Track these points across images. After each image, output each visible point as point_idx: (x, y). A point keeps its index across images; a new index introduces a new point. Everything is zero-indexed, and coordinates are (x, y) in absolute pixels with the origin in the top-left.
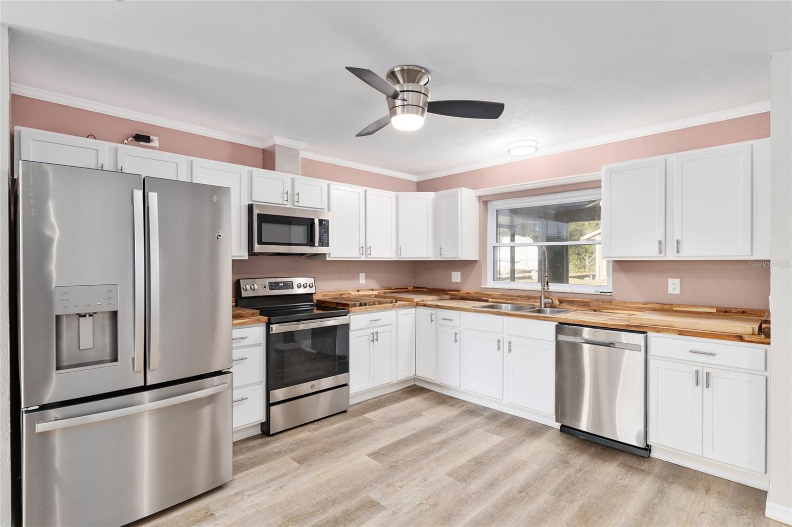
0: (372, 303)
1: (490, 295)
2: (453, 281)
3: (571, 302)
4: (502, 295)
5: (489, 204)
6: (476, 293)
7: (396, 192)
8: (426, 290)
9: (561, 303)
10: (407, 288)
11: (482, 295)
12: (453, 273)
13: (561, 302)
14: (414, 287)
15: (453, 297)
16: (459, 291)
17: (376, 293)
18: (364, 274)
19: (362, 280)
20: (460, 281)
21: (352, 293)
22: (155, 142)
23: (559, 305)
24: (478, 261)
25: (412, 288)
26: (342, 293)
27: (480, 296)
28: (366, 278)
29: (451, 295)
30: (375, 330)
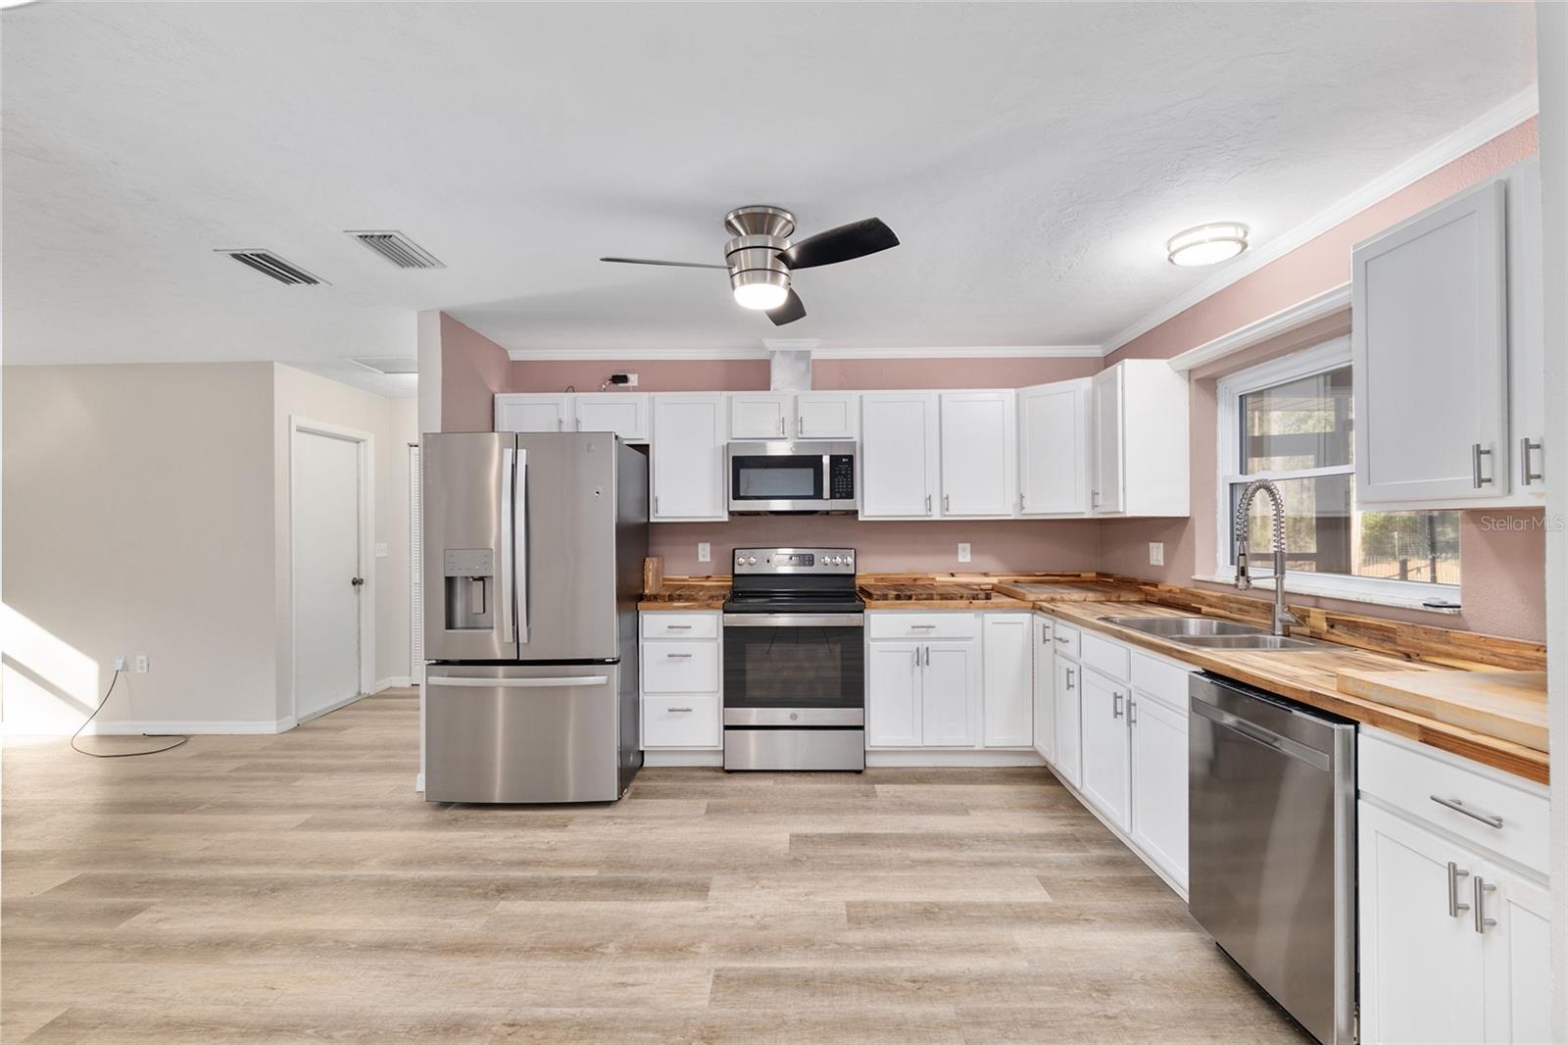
0: (924, 596)
1: (1203, 598)
2: (1152, 563)
3: (1353, 627)
4: (1223, 598)
5: (1221, 386)
6: (1182, 591)
7: (1015, 387)
8: (1111, 580)
9: (1332, 627)
10: (1079, 576)
11: (1190, 597)
12: (1151, 544)
13: (1332, 625)
14: (1097, 573)
15: (1149, 598)
16: (1156, 586)
17: (994, 580)
18: (968, 546)
19: (964, 555)
20: (1162, 564)
21: (938, 579)
22: (633, 379)
23: (1328, 631)
24: (1188, 518)
25: (1094, 575)
26: (915, 576)
27: (1188, 600)
28: (973, 552)
29: (1146, 595)
30: (926, 644)
